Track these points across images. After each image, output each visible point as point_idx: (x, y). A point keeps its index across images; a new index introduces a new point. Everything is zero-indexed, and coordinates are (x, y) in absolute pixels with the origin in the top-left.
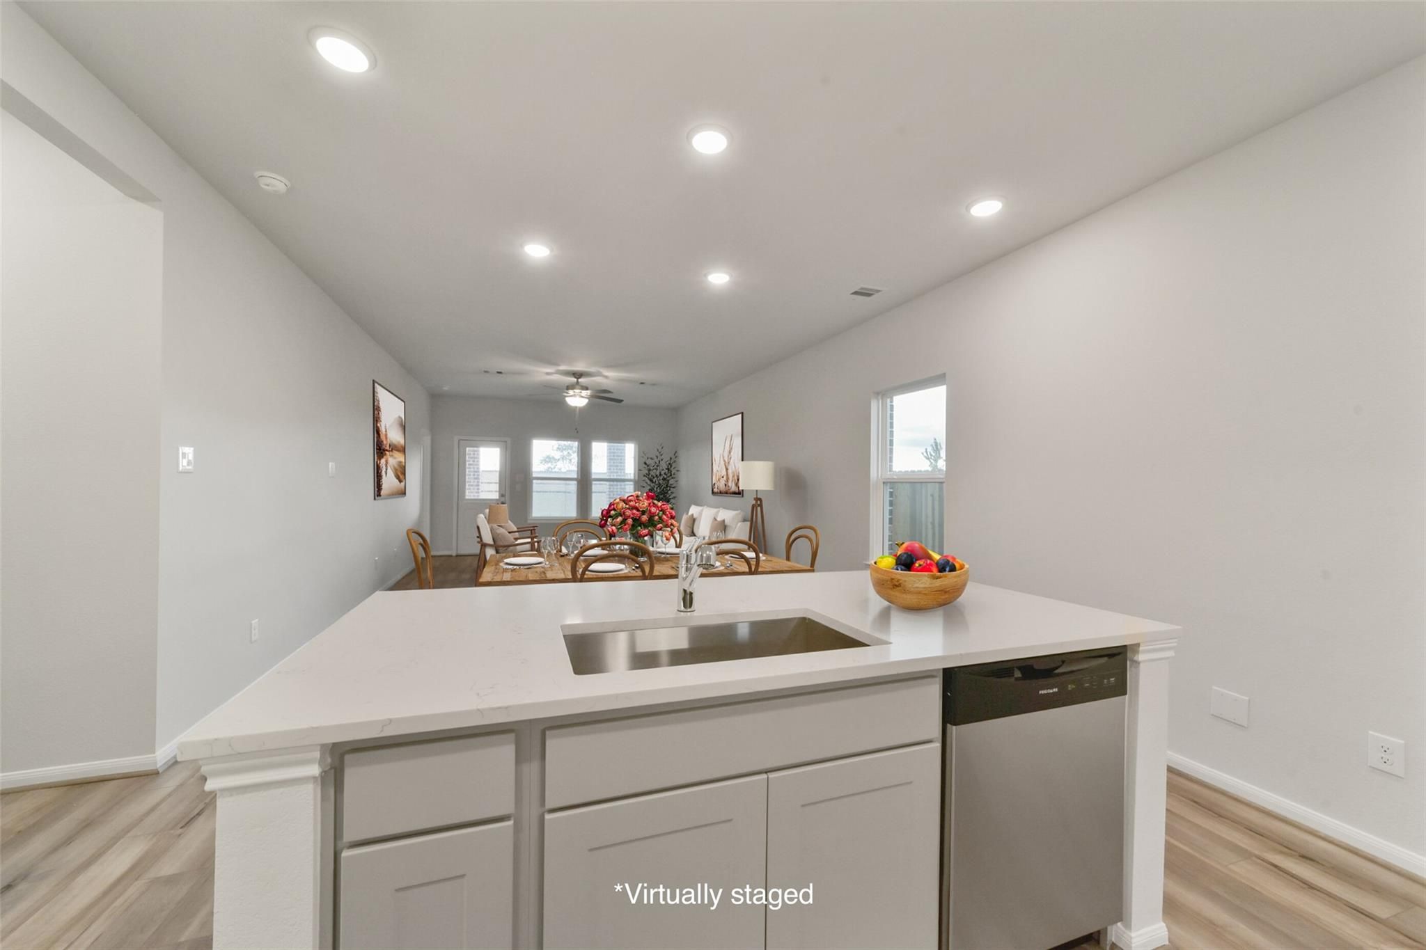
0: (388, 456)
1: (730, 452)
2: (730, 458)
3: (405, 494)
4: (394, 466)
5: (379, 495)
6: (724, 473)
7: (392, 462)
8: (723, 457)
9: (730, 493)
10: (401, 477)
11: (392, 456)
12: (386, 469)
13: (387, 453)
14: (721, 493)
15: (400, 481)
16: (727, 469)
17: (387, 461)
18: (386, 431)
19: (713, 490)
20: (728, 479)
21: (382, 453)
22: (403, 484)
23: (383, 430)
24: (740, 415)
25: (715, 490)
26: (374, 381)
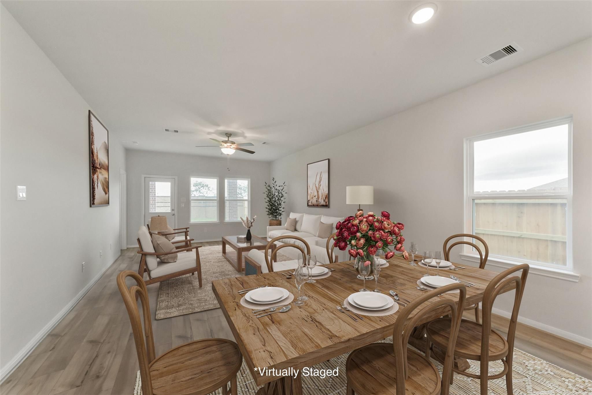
0: (99, 173)
1: (320, 182)
2: (320, 185)
3: (109, 204)
4: (102, 180)
5: (93, 204)
6: (316, 194)
7: (101, 177)
8: (315, 185)
9: (320, 206)
10: (106, 190)
11: (101, 173)
12: (98, 183)
13: (98, 170)
14: (313, 205)
15: (106, 194)
16: (318, 192)
17: (98, 176)
18: (97, 153)
19: (308, 204)
20: (318, 198)
21: (95, 170)
22: (107, 195)
23: (95, 151)
24: (328, 160)
25: (310, 204)
26: (89, 111)
